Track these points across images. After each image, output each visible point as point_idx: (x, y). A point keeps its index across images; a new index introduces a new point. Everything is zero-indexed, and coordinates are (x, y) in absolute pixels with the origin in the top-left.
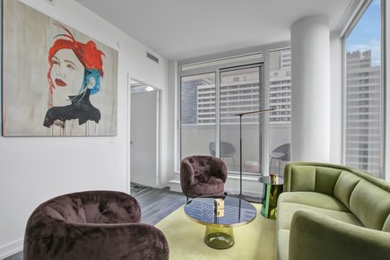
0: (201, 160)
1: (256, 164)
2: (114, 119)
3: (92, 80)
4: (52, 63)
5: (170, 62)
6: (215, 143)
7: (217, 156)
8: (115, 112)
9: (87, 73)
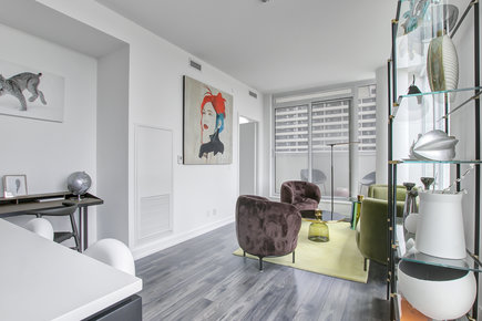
0: (297, 184)
1: (346, 190)
2: (231, 152)
3: (220, 121)
4: (203, 113)
5: (265, 96)
6: (308, 170)
7: (310, 181)
8: (231, 145)
9: (218, 117)
